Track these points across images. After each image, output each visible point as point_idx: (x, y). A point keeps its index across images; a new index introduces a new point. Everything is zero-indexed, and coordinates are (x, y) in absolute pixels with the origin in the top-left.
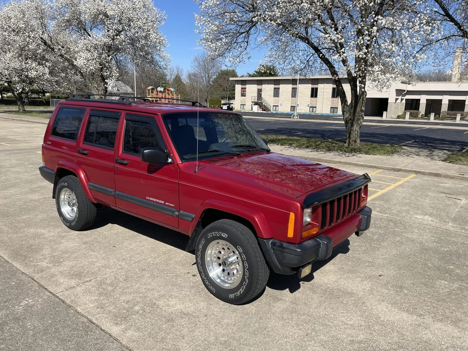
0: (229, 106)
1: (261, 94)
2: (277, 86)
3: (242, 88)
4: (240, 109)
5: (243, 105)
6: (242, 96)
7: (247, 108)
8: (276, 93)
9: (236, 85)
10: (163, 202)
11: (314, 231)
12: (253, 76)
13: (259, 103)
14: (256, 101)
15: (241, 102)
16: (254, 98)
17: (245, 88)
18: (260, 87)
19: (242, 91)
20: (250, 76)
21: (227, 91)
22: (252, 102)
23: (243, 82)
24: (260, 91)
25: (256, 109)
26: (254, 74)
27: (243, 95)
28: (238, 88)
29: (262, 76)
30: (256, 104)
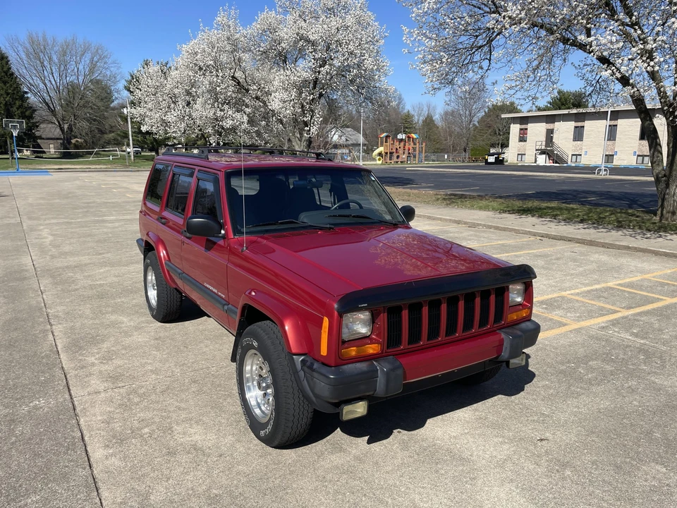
0: (498, 157)
1: (552, 137)
2: (580, 124)
3: (521, 129)
4: (516, 162)
5: (522, 155)
6: (520, 141)
7: (528, 160)
8: (578, 135)
9: (512, 125)
10: (216, 291)
11: (372, 349)
12: (545, 110)
13: (548, 150)
14: (543, 147)
15: (519, 150)
16: (540, 143)
17: (527, 129)
18: (550, 126)
19: (520, 134)
20: (539, 109)
21: (499, 134)
22: (537, 150)
23: (524, 120)
24: (550, 133)
25: (542, 160)
26: (547, 106)
27: (522, 139)
28: (515, 129)
29: (560, 109)
30: (543, 152)
